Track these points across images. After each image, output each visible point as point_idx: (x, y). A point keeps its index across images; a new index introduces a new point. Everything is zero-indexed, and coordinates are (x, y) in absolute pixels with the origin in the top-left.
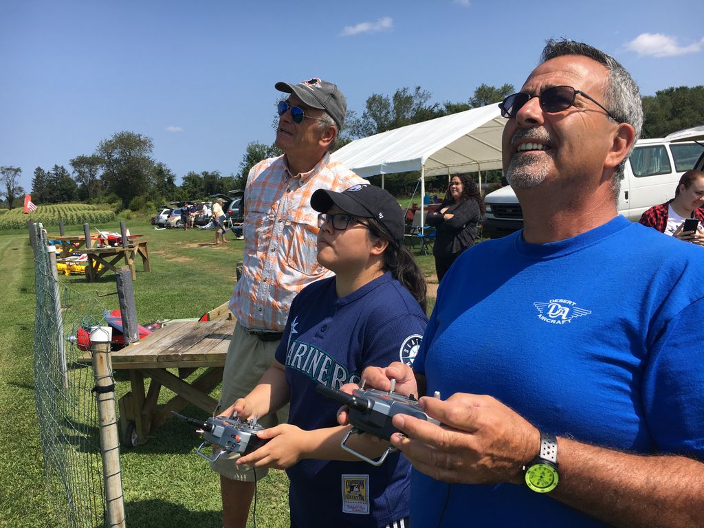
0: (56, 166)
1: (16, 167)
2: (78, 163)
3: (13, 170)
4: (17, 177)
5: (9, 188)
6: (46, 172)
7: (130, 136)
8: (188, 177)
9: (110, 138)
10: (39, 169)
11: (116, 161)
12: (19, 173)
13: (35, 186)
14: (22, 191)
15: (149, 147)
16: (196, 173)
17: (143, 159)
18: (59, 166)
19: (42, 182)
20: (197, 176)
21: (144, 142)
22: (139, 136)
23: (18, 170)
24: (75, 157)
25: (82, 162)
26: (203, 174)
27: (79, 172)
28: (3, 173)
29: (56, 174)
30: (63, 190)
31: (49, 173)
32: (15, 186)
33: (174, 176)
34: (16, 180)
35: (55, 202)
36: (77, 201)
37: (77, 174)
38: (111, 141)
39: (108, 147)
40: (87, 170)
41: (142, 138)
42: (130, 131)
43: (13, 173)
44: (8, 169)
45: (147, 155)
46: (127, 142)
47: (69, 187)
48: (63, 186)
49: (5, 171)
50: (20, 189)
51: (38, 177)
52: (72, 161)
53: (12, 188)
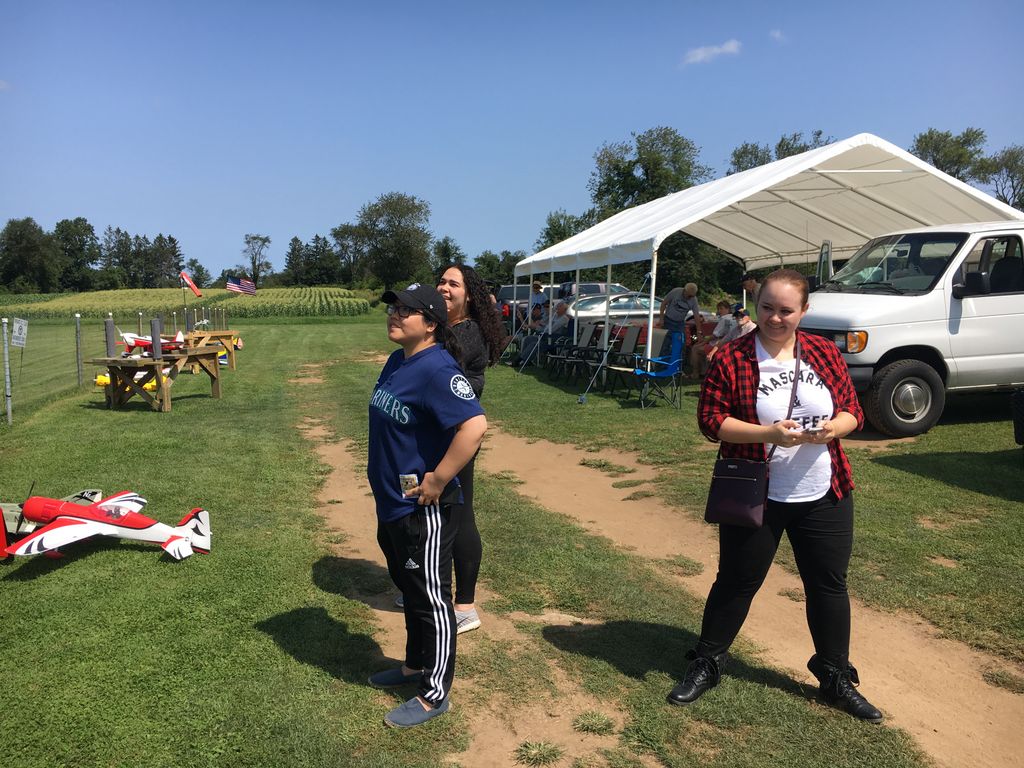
0: (317, 236)
1: (264, 236)
2: (341, 233)
3: (261, 239)
4: (265, 248)
5: (254, 263)
6: (304, 244)
7: (401, 198)
8: (481, 258)
9: (375, 202)
10: (295, 240)
11: (381, 233)
12: (267, 244)
13: (290, 263)
14: (269, 268)
15: (425, 214)
16: (494, 253)
17: (415, 231)
18: (321, 236)
19: (298, 257)
20: (495, 258)
21: (419, 208)
22: (414, 198)
23: (266, 240)
24: (337, 226)
25: (346, 233)
26: (503, 254)
27: (342, 245)
28: (248, 242)
29: (316, 247)
30: (323, 268)
31: (307, 245)
32: (262, 260)
33: (464, 257)
34: (263, 252)
35: (311, 284)
36: (339, 285)
37: (339, 248)
38: (376, 205)
39: (372, 213)
40: (351, 243)
41: (416, 202)
42: (402, 192)
43: (260, 243)
44: (254, 238)
45: (420, 225)
46: (398, 207)
47: (332, 265)
48: (324, 264)
49: (251, 240)
50: (268, 265)
51: (293, 250)
52: (334, 230)
53: (257, 263)
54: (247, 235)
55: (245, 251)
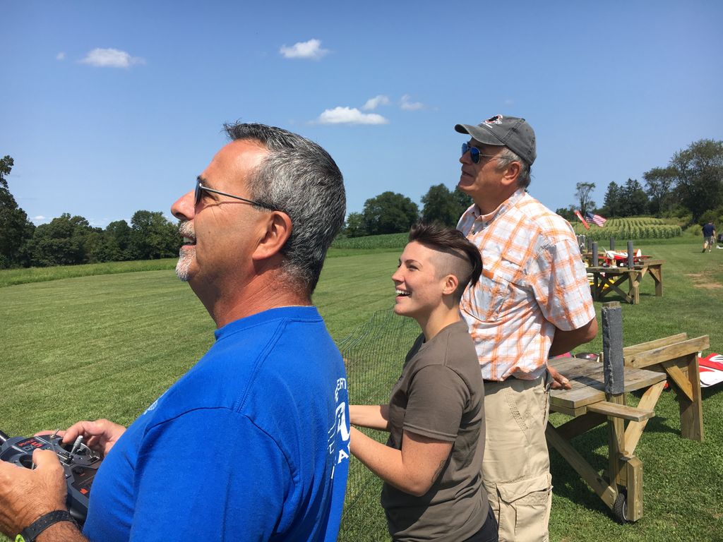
0: (630, 180)
1: (590, 183)
2: (651, 176)
3: (588, 185)
4: (591, 192)
5: (582, 203)
6: (619, 186)
7: (709, 144)
10: (613, 184)
11: (691, 173)
12: (592, 188)
13: (608, 201)
14: (593, 205)
17: (721, 168)
18: (633, 179)
19: (614, 196)
23: (593, 185)
25: (656, 175)
27: (652, 185)
28: (579, 188)
29: (629, 188)
30: (634, 203)
31: (622, 187)
32: (588, 200)
34: (589, 194)
35: (624, 216)
36: (647, 215)
37: (649, 187)
38: (687, 151)
39: (683, 158)
43: (587, 188)
46: (707, 151)
47: (641, 200)
48: (635, 200)
49: (581, 186)
51: (610, 191)
52: (646, 174)
53: (585, 203)
54: (578, 184)
55: (576, 195)
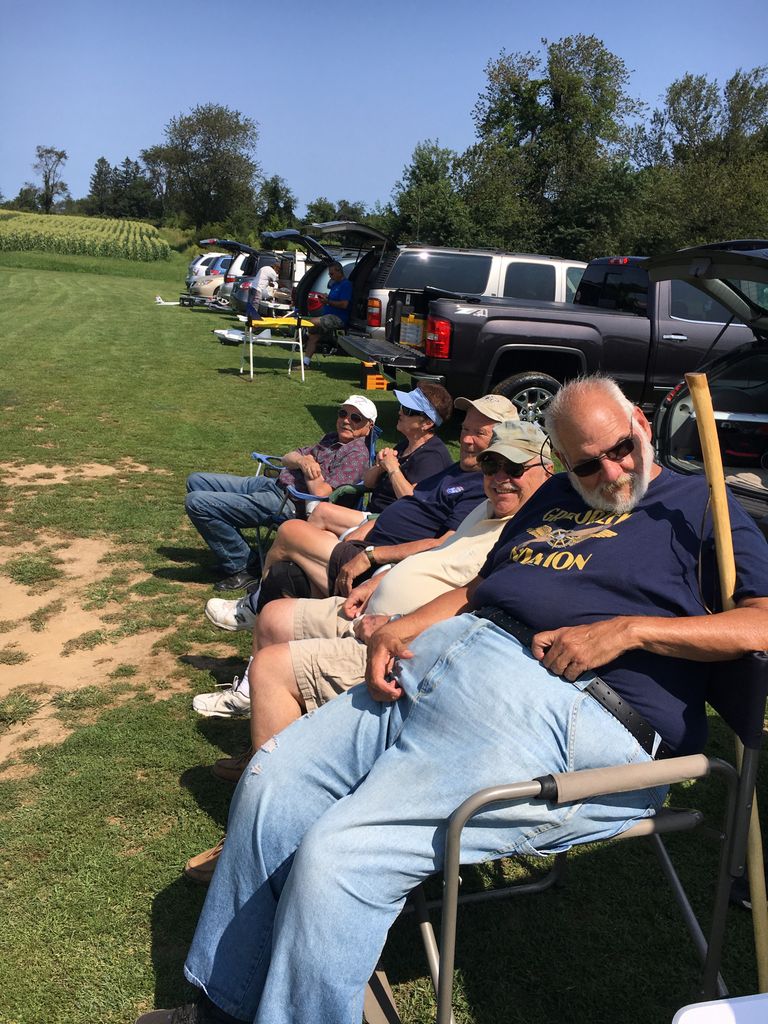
0: (127, 159)
1: (59, 150)
2: (152, 157)
3: (57, 154)
4: (60, 166)
5: (47, 182)
6: (112, 167)
7: (221, 112)
10: (102, 161)
11: (195, 156)
12: (63, 160)
13: (95, 187)
14: (65, 189)
15: (251, 138)
16: (330, 201)
17: (237, 158)
18: (133, 160)
19: (105, 181)
20: (331, 207)
21: (244, 129)
22: (237, 115)
23: (62, 155)
24: (148, 147)
25: (158, 157)
26: (340, 203)
27: (153, 171)
28: (41, 156)
29: (126, 172)
31: (116, 169)
32: (56, 179)
33: (295, 201)
34: (59, 169)
38: (189, 119)
39: (183, 129)
40: (164, 171)
41: (241, 120)
42: (223, 105)
43: (54, 158)
44: (49, 152)
45: (244, 151)
46: (216, 125)
47: (143, 196)
49: (44, 153)
50: (63, 187)
51: (100, 173)
52: (145, 152)
53: (51, 183)
54: (39, 147)
55: (36, 166)
